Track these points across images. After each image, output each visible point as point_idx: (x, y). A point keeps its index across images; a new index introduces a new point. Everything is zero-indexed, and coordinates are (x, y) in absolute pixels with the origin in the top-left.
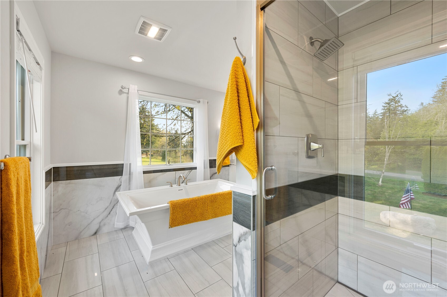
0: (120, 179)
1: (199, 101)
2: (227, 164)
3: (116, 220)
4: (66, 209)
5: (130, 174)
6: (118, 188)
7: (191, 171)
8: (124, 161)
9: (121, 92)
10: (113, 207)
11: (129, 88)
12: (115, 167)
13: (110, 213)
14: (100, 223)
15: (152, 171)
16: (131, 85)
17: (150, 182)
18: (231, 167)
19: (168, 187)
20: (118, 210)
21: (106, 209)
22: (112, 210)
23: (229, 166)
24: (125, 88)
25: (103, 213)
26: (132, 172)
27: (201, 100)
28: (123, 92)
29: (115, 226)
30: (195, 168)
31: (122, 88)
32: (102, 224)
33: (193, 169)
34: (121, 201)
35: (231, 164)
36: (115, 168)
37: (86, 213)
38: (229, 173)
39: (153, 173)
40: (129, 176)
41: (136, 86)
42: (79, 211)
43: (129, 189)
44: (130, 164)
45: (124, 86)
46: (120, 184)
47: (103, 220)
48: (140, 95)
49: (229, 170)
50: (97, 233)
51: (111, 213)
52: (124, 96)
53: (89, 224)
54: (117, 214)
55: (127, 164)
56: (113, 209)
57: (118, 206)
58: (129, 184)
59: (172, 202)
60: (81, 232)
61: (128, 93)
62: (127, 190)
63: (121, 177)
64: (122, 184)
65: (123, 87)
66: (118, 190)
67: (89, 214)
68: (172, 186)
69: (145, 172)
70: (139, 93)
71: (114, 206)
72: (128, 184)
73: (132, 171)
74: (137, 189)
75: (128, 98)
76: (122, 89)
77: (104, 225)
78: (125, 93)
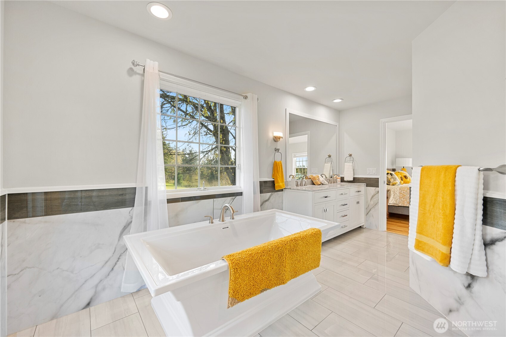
0: (130, 213)
1: (247, 96)
2: (281, 188)
3: (123, 280)
4: (33, 267)
5: (146, 204)
6: (126, 227)
7: (235, 198)
8: (136, 182)
9: (131, 72)
10: (119, 259)
11: (144, 66)
12: (121, 193)
13: (113, 269)
14: (97, 286)
15: (180, 198)
16: (148, 60)
17: (177, 215)
18: (286, 191)
19: (207, 223)
20: (126, 262)
21: (106, 262)
22: (116, 264)
23: (283, 191)
24: (139, 65)
25: (101, 269)
26: (150, 202)
27: (249, 95)
28: (136, 72)
29: (122, 290)
30: (241, 194)
31: (133, 64)
32: (100, 288)
33: (238, 196)
34: (131, 250)
35: (286, 187)
36: (122, 195)
37: (72, 272)
38: (283, 200)
39: (182, 201)
40: (145, 207)
41: (156, 63)
42: (58, 269)
43: (145, 230)
44: (146, 188)
45: (137, 62)
46: (130, 221)
47: (101, 281)
48: (161, 79)
49: (283, 197)
50: (91, 305)
51: (115, 268)
52: (137, 79)
53: (77, 291)
54: (125, 270)
55: (142, 188)
56: (118, 262)
57: (127, 257)
58: (145, 220)
59: (232, 258)
60: (62, 306)
61: (143, 75)
62: (141, 232)
63: (132, 210)
64: (134, 220)
65: (136, 64)
66: (126, 230)
67: (76, 274)
68: (212, 223)
69: (170, 201)
70: (161, 77)
71: (120, 256)
72: (143, 219)
73: (149, 199)
74: (158, 229)
75: (143, 82)
76: (133, 67)
77: (104, 289)
78: (139, 74)
